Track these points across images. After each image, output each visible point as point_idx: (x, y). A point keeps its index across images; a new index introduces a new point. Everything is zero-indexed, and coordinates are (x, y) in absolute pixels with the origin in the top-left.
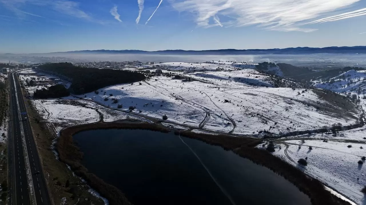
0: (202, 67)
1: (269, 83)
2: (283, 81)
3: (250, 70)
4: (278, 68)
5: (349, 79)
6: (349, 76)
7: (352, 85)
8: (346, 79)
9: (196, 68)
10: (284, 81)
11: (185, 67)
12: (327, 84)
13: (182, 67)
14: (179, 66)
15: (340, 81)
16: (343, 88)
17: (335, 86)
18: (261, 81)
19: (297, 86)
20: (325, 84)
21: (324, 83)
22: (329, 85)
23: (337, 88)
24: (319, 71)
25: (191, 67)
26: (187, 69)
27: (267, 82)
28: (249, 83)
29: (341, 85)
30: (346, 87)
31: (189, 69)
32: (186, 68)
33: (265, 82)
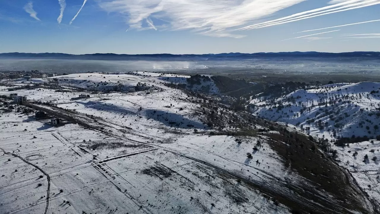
0: (116, 82)
1: (199, 122)
2: (219, 113)
3: (175, 92)
4: (212, 82)
5: (300, 103)
6: (298, 97)
7: (307, 113)
8: (297, 103)
9: (108, 83)
10: (221, 112)
11: (93, 82)
12: (274, 110)
13: (89, 81)
14: (85, 81)
15: (290, 105)
16: (296, 117)
17: (285, 114)
18: (187, 117)
19: (239, 120)
20: (272, 110)
21: (270, 108)
22: (277, 112)
23: (288, 116)
24: (256, 83)
25: (101, 82)
26: (95, 85)
27: (196, 119)
28: (168, 121)
29: (292, 112)
30: (299, 116)
31: (98, 85)
32: (95, 83)
33: (193, 119)
